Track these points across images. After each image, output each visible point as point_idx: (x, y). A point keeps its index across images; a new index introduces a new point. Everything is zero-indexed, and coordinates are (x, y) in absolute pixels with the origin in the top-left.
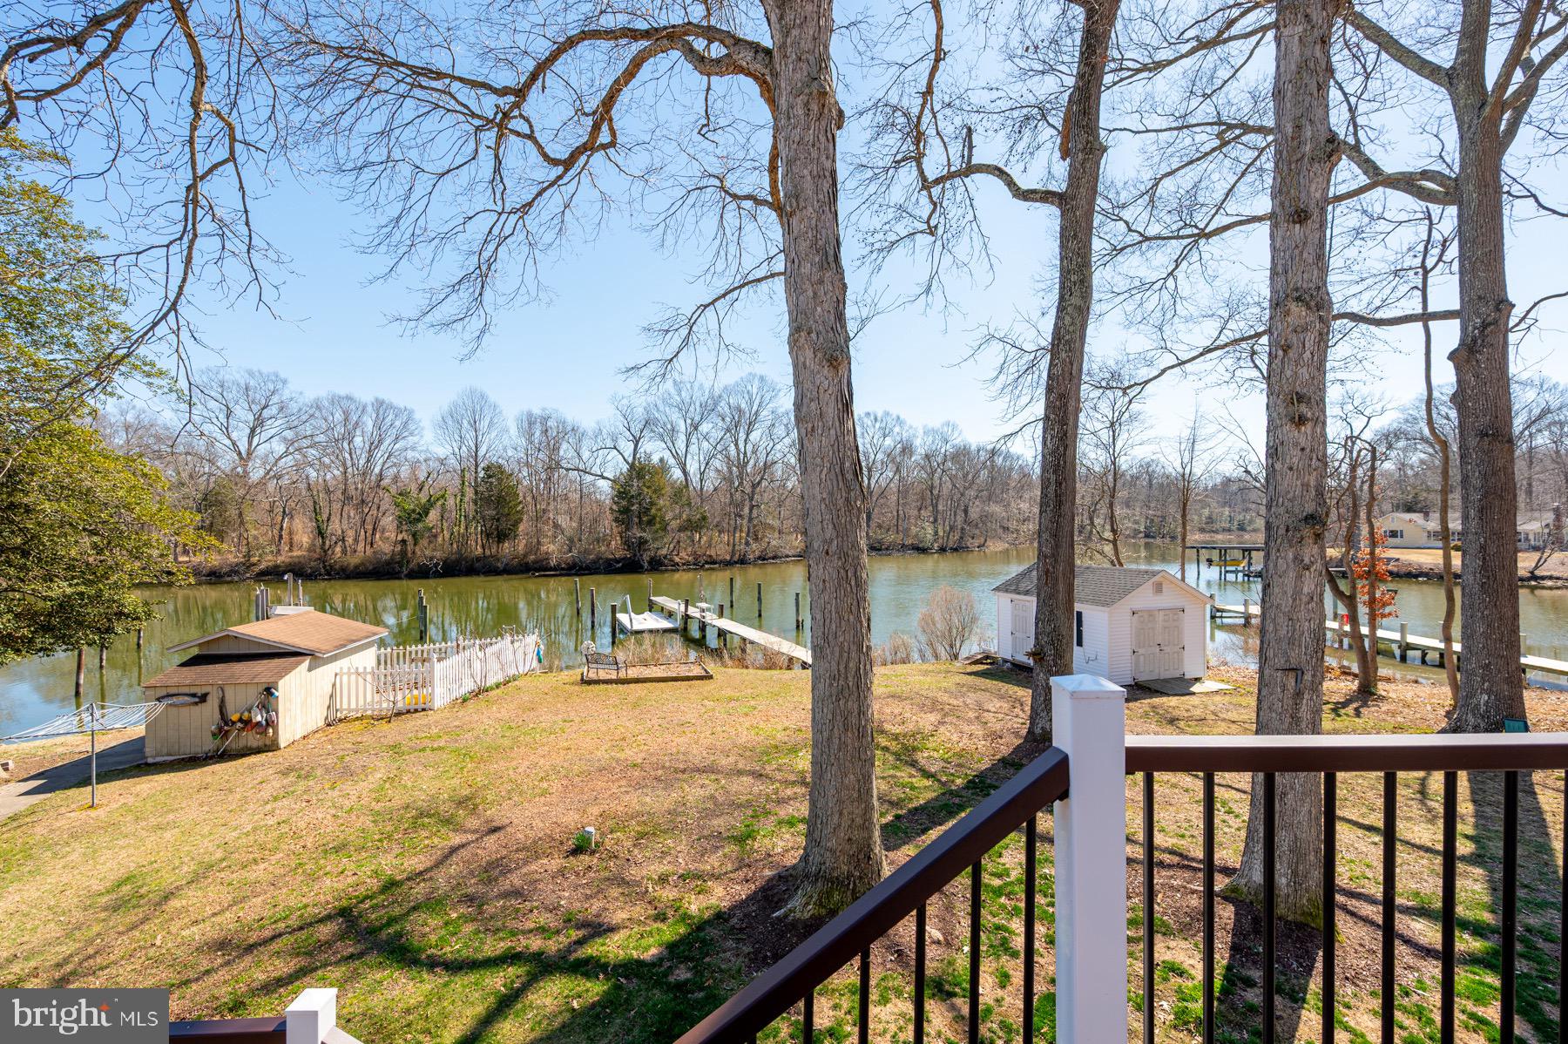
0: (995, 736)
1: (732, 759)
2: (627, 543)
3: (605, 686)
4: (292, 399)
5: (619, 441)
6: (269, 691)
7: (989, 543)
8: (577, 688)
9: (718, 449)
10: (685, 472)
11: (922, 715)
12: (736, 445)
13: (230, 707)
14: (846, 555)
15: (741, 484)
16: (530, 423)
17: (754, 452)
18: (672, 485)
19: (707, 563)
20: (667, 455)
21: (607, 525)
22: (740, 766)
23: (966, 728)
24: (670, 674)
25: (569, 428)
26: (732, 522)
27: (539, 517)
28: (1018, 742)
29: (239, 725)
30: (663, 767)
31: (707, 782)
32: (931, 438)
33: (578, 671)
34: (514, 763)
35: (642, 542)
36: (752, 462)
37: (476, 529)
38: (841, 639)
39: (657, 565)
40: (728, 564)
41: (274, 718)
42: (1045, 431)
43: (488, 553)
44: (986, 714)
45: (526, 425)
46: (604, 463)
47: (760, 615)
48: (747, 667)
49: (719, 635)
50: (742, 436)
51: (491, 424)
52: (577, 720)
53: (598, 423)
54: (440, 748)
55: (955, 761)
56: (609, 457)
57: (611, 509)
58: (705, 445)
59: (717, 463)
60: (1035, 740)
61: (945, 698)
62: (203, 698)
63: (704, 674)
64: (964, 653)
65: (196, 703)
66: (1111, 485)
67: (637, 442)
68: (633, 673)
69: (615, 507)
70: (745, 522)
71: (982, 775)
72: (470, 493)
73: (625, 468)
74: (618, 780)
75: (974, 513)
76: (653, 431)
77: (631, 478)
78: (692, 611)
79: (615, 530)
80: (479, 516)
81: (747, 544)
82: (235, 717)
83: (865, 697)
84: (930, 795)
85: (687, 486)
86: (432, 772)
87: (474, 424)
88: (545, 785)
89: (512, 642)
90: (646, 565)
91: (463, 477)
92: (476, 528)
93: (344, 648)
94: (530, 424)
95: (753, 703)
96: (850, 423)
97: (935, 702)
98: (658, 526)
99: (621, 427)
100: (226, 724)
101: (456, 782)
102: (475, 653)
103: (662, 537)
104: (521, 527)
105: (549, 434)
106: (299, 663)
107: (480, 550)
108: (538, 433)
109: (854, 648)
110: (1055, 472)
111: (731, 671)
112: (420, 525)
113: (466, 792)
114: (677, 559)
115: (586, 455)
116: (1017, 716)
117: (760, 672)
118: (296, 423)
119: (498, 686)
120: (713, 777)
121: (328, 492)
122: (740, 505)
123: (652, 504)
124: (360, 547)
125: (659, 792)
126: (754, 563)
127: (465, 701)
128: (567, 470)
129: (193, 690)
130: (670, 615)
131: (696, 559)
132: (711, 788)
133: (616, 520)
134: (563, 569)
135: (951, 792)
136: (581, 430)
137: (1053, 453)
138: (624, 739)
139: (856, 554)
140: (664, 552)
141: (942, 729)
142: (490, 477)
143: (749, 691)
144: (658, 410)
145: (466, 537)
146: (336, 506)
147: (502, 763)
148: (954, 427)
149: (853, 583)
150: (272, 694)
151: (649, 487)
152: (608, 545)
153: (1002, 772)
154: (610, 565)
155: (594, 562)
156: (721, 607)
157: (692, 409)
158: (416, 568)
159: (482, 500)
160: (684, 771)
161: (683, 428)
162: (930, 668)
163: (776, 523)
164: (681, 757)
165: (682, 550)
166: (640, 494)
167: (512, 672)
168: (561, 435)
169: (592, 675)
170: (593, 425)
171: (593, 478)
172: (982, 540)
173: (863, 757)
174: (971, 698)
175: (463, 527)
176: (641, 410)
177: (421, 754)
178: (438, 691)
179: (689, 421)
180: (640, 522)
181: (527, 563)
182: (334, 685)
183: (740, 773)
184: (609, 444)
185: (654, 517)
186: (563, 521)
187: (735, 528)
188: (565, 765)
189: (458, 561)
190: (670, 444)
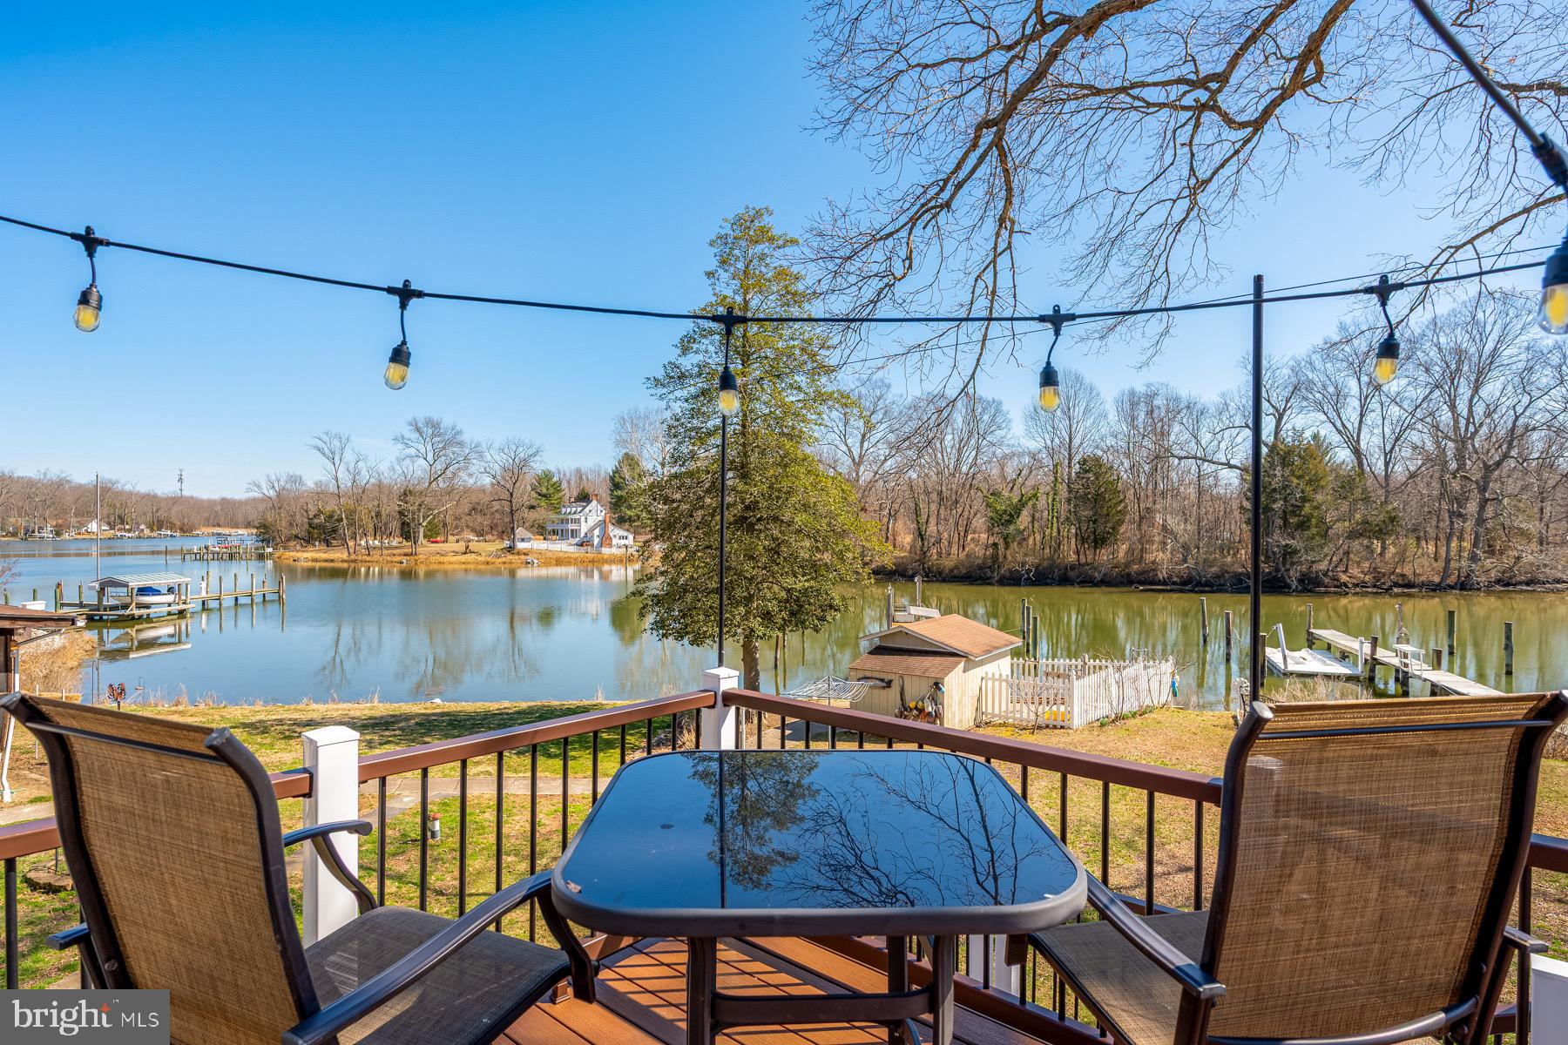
4: (894, 403)
6: (937, 685)
9: (1419, 415)
10: (1357, 452)
12: (1453, 407)
13: (908, 696)
15: (1461, 466)
16: (1132, 402)
17: (1489, 415)
18: (1336, 470)
19: (1396, 585)
20: (1327, 431)
21: (1237, 528)
25: (1183, 406)
26: (1444, 525)
27: (1145, 517)
29: (915, 712)
33: (1229, 713)
35: (1289, 553)
36: (1484, 430)
39: (1311, 585)
40: (1436, 589)
41: (941, 711)
43: (1083, 560)
45: (1127, 406)
50: (1464, 391)
51: (1087, 411)
57: (1241, 507)
58: (1395, 411)
59: (1416, 437)
62: (889, 684)
65: (884, 688)
67: (1281, 416)
69: (1246, 505)
70: (1469, 525)
72: (1063, 492)
76: (1306, 399)
78: (1385, 655)
79: (1246, 535)
80: (1073, 518)
81: (1474, 558)
82: (912, 705)
85: (1361, 472)
87: (1068, 413)
89: (1145, 667)
90: (1294, 584)
91: (1055, 473)
92: (1069, 531)
93: (991, 654)
94: (1132, 405)
98: (1314, 530)
100: (906, 710)
102: (1112, 675)
103: (1320, 546)
104: (1122, 531)
105: (1155, 415)
106: (958, 663)
107: (1073, 557)
108: (1142, 416)
112: (1012, 527)
114: (1344, 578)
115: (1205, 437)
118: (897, 426)
119: (1134, 715)
121: (928, 493)
122: (1461, 500)
123: (1304, 500)
124: (954, 549)
126: (1487, 589)
127: (1102, 725)
128: (1180, 458)
129: (882, 676)
130: (1344, 656)
131: (1377, 579)
133: (1248, 521)
134: (1174, 583)
136: (1199, 406)
140: (1323, 566)
142: (1087, 471)
144: (1314, 369)
145: (1059, 541)
146: (934, 507)
150: (940, 689)
151: (1299, 478)
152: (1235, 555)
154: (1240, 581)
155: (1218, 576)
156: (1438, 653)
158: (1007, 574)
159: (1077, 498)
163: (1533, 527)
165: (1353, 566)
166: (1285, 487)
167: (1148, 702)
168: (1171, 416)
170: (1217, 399)
171: (1215, 467)
175: (1055, 530)
176: (1286, 371)
178: (1076, 710)
179: (1365, 379)
180: (1286, 523)
181: (1129, 575)
182: (981, 689)
185: (1308, 518)
186: (1175, 523)
187: (1451, 534)
189: (1051, 568)
190: (1332, 414)
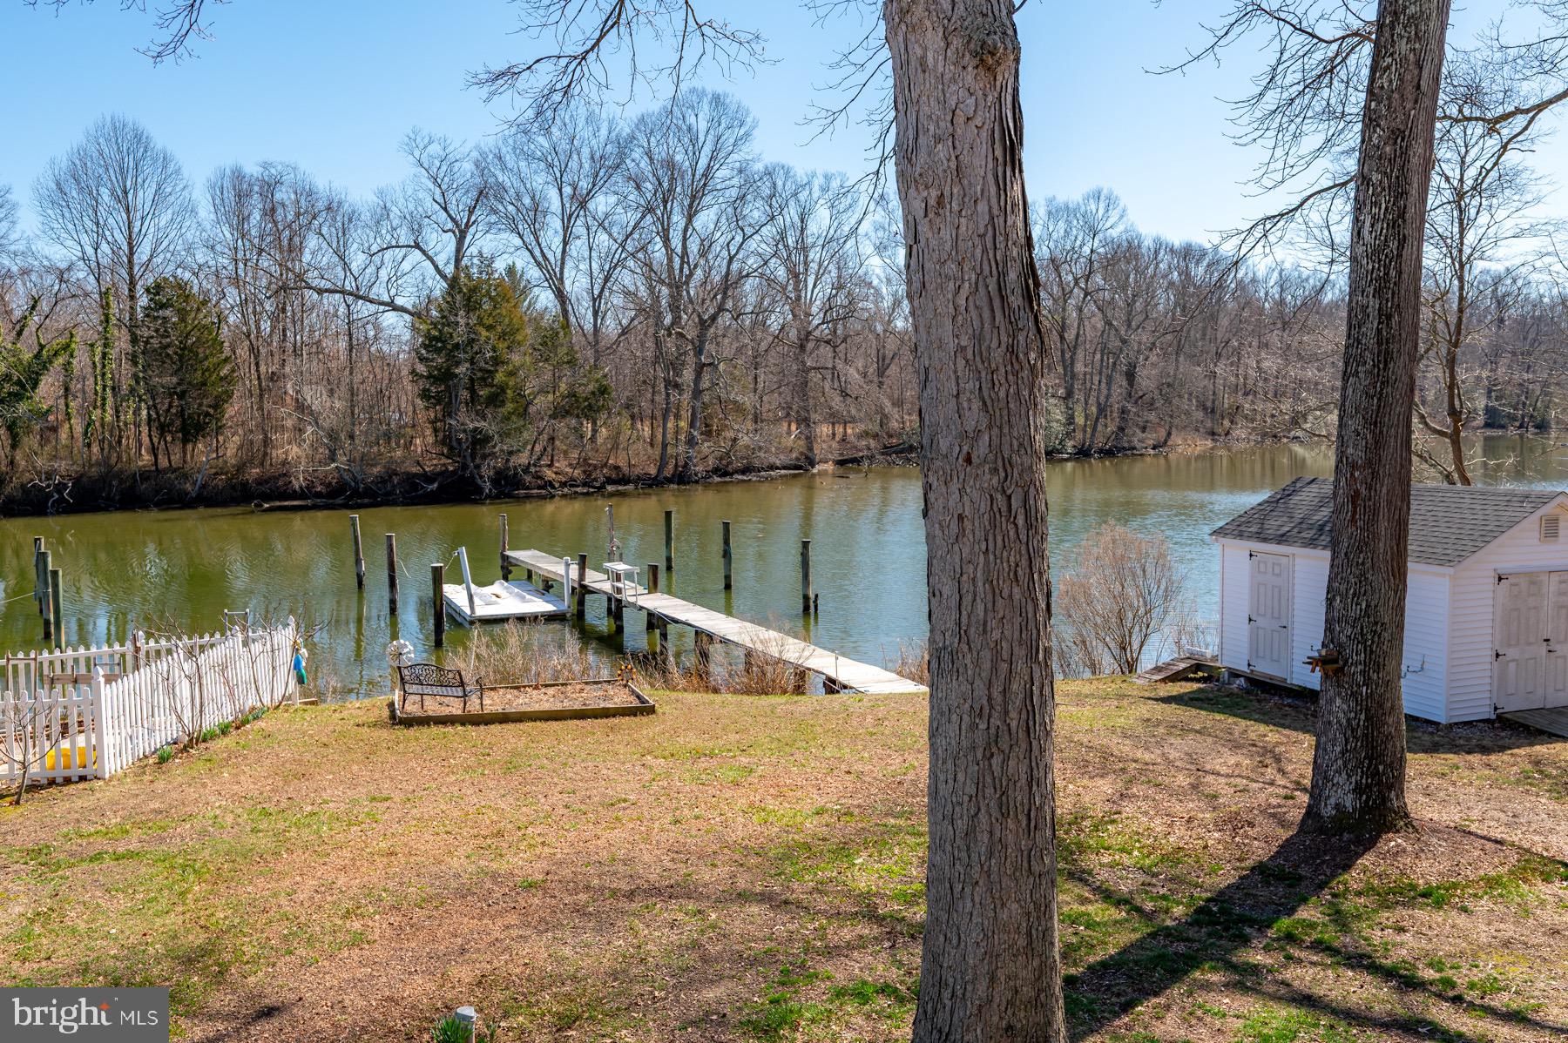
0: (1234, 823)
1: (723, 871)
2: (447, 441)
3: (442, 729)
5: (426, 231)
7: (1176, 439)
8: (384, 734)
9: (630, 247)
10: (561, 295)
11: (1085, 782)
12: (666, 241)
14: (1008, 464)
15: (676, 320)
16: (238, 190)
17: (703, 253)
18: (536, 321)
19: (610, 481)
20: (522, 261)
21: (406, 404)
22: (742, 883)
23: (1178, 808)
24: (567, 705)
25: (320, 205)
26: (660, 398)
27: (269, 385)
28: (1285, 834)
30: (588, 888)
31: (680, 916)
32: (1062, 225)
33: (382, 700)
34: (287, 882)
35: (479, 441)
36: (699, 273)
37: (136, 414)
38: (996, 635)
39: (510, 487)
40: (653, 483)
42: (1358, 209)
43: (163, 462)
44: (1210, 778)
45: (230, 196)
46: (397, 276)
47: (728, 587)
48: (716, 691)
49: (651, 626)
50: (678, 219)
51: (159, 197)
52: (398, 797)
53: (381, 193)
54: (130, 855)
55: (1165, 871)
56: (406, 266)
57: (413, 372)
59: (627, 278)
60: (1321, 830)
61: (1126, 748)
63: (636, 703)
64: (1147, 662)
66: (1453, 320)
67: (463, 233)
68: (494, 703)
69: (421, 368)
70: (687, 396)
71: (1221, 897)
72: (121, 341)
73: (439, 287)
74: (500, 914)
75: (1147, 378)
76: (494, 211)
77: (452, 308)
78: (594, 579)
79: (422, 417)
80: (143, 387)
81: (691, 442)
83: (1042, 751)
84: (1125, 938)
85: (566, 325)
86: (123, 902)
87: (123, 197)
88: (357, 925)
89: (245, 644)
90: (488, 487)
91: (105, 307)
92: (137, 412)
94: (239, 196)
95: (744, 760)
96: (1017, 188)
97: (1106, 755)
98: (510, 406)
99: (428, 203)
101: (173, 920)
102: (178, 666)
103: (519, 430)
104: (231, 410)
105: (279, 216)
107: (147, 458)
108: (256, 216)
109: (1021, 652)
110: (1378, 292)
111: (689, 697)
112: (22, 407)
113: (197, 939)
114: (549, 474)
115: (357, 261)
116: (1272, 783)
117: (747, 699)
119: (224, 731)
120: (691, 906)
122: (675, 366)
123: (497, 361)
125: (587, 937)
126: (704, 481)
127: (163, 760)
128: (320, 291)
130: (547, 587)
131: (587, 474)
132: (691, 928)
133: (425, 395)
134: (319, 495)
135: (1167, 932)
136: (346, 208)
137: (1375, 253)
138: (500, 834)
139: (1027, 461)
140: (523, 459)
141: (1129, 809)
142: (163, 306)
143: (733, 737)
144: (504, 168)
145: (117, 431)
147: (261, 882)
148: (1111, 202)
149: (1021, 521)
151: (489, 328)
152: (407, 447)
153: (1263, 893)
154: (415, 486)
155: (383, 480)
156: (654, 569)
157: (573, 164)
158: (18, 495)
159: (147, 354)
160: (631, 895)
161: (555, 205)
162: (1087, 689)
163: (747, 400)
164: (621, 868)
165: (559, 456)
166: (471, 342)
167: (251, 701)
168: (303, 220)
169: (412, 708)
170: (371, 198)
171: (372, 308)
172: (1163, 433)
173: (1036, 868)
174: (1177, 748)
175: (110, 411)
176: (468, 166)
177: (96, 866)
178: (109, 740)
179: (568, 190)
180: (474, 398)
181: (245, 485)
183: (743, 897)
184: (405, 237)
185: (502, 389)
186: (315, 397)
187: (667, 411)
188: (391, 885)
189: (104, 480)
190: (530, 238)
